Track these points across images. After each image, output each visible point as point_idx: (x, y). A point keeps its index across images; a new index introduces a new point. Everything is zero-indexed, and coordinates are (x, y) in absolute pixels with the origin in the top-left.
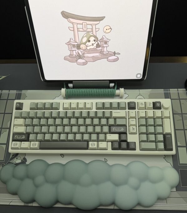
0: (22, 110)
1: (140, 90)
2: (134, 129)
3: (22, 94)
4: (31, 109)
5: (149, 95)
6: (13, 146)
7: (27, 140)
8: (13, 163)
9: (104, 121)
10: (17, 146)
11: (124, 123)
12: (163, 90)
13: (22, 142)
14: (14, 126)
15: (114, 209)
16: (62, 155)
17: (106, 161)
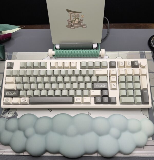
0: (12, 69)
1: (119, 52)
2: (115, 85)
3: (13, 56)
4: (21, 68)
5: (127, 56)
6: (4, 102)
7: (18, 96)
8: (5, 117)
9: (87, 79)
10: (9, 102)
11: (106, 80)
12: (139, 52)
13: (13, 98)
14: (5, 84)
15: (97, 157)
16: (50, 109)
17: (89, 114)
